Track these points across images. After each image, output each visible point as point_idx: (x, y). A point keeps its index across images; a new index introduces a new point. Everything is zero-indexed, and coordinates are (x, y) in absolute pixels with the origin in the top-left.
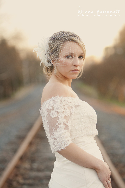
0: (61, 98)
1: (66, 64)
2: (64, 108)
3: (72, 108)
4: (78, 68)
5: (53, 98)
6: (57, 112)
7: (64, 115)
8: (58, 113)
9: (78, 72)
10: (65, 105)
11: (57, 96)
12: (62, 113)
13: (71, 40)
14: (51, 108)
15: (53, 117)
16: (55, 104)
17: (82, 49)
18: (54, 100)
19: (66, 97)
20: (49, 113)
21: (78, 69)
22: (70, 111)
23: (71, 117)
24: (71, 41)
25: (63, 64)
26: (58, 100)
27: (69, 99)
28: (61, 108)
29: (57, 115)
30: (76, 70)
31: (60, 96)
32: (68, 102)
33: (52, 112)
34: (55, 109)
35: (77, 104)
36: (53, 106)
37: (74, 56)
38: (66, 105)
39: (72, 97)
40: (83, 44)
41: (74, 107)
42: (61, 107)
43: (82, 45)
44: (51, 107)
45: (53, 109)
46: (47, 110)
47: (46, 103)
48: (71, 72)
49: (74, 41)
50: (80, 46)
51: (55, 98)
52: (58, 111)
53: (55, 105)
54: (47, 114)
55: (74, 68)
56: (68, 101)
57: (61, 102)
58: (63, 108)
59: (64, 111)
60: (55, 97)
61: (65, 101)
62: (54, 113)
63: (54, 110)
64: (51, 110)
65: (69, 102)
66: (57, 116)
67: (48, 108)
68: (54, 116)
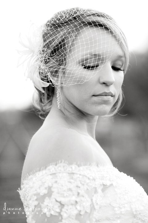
0: (70, 169)
1: (83, 81)
2: (78, 194)
3: (96, 192)
4: (112, 89)
5: (52, 168)
6: (60, 203)
7: (75, 212)
8: (62, 205)
9: (112, 100)
10: (80, 185)
11: (61, 162)
12: (72, 205)
13: (94, 22)
14: (46, 191)
15: (48, 214)
16: (56, 182)
17: (121, 45)
18: (54, 172)
19: (85, 165)
20: (39, 203)
21: (110, 92)
22: (92, 200)
23: (91, 217)
24: (96, 25)
25: (75, 81)
26: (65, 174)
27: (90, 170)
28: (70, 192)
29: (58, 210)
30: (106, 94)
31: (70, 163)
32: (89, 178)
33: (47, 201)
34: (55, 196)
35: (108, 183)
36: (50, 188)
37: (103, 60)
38: (83, 185)
39: (97, 165)
40: (123, 35)
41: (99, 190)
42: (70, 190)
43: (120, 37)
44: (46, 188)
45: (50, 193)
46: (35, 195)
47: (34, 179)
48: (95, 99)
49: (101, 25)
50: (115, 37)
51: (56, 167)
52: (63, 200)
53: (55, 185)
54: (35, 206)
55: (102, 89)
56: (88, 176)
57: (72, 178)
58: (76, 194)
59: (76, 202)
60: (56, 165)
61: (81, 177)
62: (51, 205)
63: (53, 196)
64: (44, 196)
65: (91, 178)
66: (60, 213)
67: (38, 191)
68: (53, 213)
